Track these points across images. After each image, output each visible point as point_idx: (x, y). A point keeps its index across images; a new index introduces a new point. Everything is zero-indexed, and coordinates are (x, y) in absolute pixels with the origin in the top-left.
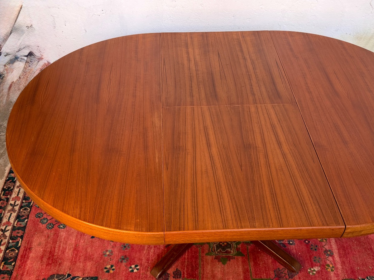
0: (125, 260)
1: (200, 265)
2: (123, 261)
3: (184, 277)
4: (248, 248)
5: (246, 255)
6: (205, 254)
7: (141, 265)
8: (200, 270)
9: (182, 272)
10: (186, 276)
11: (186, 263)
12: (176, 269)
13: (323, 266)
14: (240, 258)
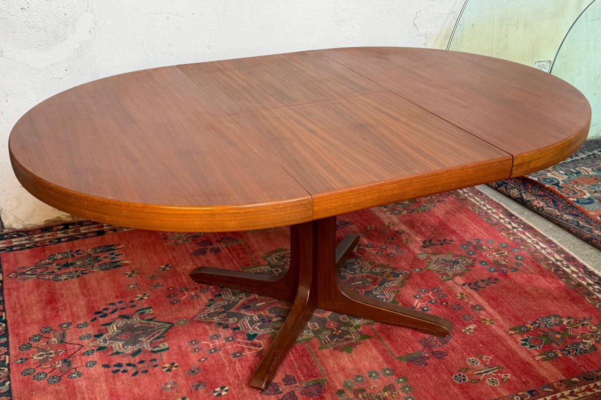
0: (201, 387)
1: (317, 362)
2: (199, 388)
3: (300, 381)
4: (372, 328)
5: (375, 336)
6: (317, 349)
7: (229, 384)
8: (320, 367)
9: (295, 376)
10: (303, 379)
11: (296, 366)
12: (284, 375)
13: (479, 322)
14: (368, 341)
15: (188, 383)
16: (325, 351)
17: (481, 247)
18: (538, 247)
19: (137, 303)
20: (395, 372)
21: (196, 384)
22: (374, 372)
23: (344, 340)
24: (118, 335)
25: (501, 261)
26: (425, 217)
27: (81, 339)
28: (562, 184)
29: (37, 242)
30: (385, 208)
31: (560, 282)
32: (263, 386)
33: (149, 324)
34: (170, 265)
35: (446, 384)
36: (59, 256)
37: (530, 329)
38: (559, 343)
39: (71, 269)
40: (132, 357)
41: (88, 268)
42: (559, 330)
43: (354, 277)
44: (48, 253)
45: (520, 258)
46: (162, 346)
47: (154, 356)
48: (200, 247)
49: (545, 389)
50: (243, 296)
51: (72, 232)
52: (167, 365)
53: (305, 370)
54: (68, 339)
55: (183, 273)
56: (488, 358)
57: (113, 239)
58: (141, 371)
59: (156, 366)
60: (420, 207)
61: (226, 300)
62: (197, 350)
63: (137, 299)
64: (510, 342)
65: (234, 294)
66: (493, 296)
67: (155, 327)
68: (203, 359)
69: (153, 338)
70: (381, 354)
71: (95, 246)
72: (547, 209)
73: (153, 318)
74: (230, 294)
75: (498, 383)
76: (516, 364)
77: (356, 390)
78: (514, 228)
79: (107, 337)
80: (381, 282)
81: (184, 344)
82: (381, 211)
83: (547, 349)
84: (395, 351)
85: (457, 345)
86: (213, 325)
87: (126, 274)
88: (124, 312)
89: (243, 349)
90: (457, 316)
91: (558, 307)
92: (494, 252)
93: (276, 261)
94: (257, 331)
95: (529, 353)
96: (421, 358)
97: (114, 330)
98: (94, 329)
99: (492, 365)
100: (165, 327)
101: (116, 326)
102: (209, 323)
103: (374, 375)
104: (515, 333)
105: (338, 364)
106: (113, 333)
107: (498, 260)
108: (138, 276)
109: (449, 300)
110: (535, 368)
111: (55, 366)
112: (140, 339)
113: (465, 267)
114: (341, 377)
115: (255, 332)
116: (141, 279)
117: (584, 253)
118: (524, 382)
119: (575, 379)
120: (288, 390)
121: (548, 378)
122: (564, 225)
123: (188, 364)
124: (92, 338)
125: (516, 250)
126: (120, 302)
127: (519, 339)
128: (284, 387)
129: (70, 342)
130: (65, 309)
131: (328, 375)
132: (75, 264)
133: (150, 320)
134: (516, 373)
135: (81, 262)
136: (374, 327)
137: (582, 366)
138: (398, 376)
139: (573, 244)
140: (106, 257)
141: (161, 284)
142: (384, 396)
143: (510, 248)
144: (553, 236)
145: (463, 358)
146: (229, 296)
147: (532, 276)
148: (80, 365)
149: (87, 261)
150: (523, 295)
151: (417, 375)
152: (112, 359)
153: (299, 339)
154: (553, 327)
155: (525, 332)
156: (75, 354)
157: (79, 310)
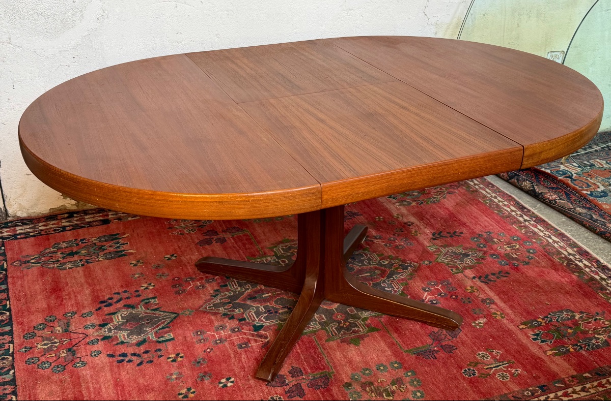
0: (207, 378)
1: (324, 355)
2: (205, 378)
3: (307, 372)
4: (380, 320)
5: (383, 328)
7: (235, 376)
8: (326, 360)
9: (301, 368)
10: (309, 371)
11: (302, 357)
12: (290, 367)
13: (489, 316)
14: (376, 334)
15: (193, 374)
16: (333, 344)
17: (492, 239)
18: (551, 241)
19: (142, 293)
20: (403, 365)
21: (201, 375)
22: (382, 365)
23: (352, 333)
24: (122, 324)
25: (512, 254)
26: (435, 208)
27: (85, 328)
28: (576, 177)
29: (41, 230)
30: (394, 200)
31: (573, 276)
32: (270, 378)
33: (153, 314)
34: (175, 255)
35: (456, 378)
36: (64, 245)
37: (541, 323)
38: (570, 338)
39: (76, 258)
40: (137, 347)
41: (93, 257)
42: (571, 325)
43: (362, 269)
44: (52, 242)
45: (531, 251)
46: (167, 336)
47: (159, 346)
48: (206, 237)
49: (557, 385)
50: (248, 286)
51: (76, 221)
52: (173, 356)
53: (312, 362)
54: (72, 328)
55: (189, 263)
56: (498, 353)
57: (118, 228)
58: (146, 361)
59: (161, 356)
60: (430, 198)
61: (232, 291)
62: (202, 341)
63: (142, 288)
64: (521, 337)
65: (240, 285)
66: (504, 289)
67: (160, 317)
68: (208, 350)
69: (158, 328)
70: (389, 347)
71: (100, 235)
72: (559, 202)
73: (159, 308)
74: (235, 284)
75: (509, 378)
76: (527, 359)
77: (363, 383)
78: (525, 221)
79: (112, 327)
80: (390, 274)
81: (189, 335)
82: (390, 202)
83: (559, 344)
84: (403, 345)
85: (467, 339)
86: (219, 316)
87: (131, 264)
88: (129, 302)
89: (249, 340)
90: (466, 310)
91: (570, 301)
92: (506, 245)
93: (282, 252)
94: (264, 322)
95: (541, 348)
96: (430, 352)
97: (119, 320)
98: (99, 319)
99: (502, 359)
100: (170, 317)
101: (121, 315)
102: (215, 314)
103: (382, 368)
104: (526, 328)
105: (345, 357)
106: (118, 322)
107: (509, 254)
108: (143, 265)
109: (459, 293)
110: (546, 363)
111: (59, 355)
112: (145, 329)
113: (476, 259)
114: (348, 369)
115: (261, 323)
116: (146, 269)
117: (597, 247)
118: (534, 377)
119: (587, 375)
120: (294, 383)
121: (559, 373)
122: (577, 219)
123: (192, 355)
124: (97, 327)
125: (528, 243)
126: (125, 292)
127: (530, 333)
128: (291, 379)
129: (75, 331)
130: (70, 298)
131: (335, 367)
132: (79, 252)
133: (156, 310)
134: (526, 368)
135: (86, 251)
136: (382, 319)
137: (594, 361)
138: (407, 369)
139: (586, 238)
140: (111, 246)
141: (167, 273)
142: (392, 389)
143: (522, 240)
144: (566, 230)
145: (473, 352)
146: (235, 286)
147: (544, 269)
148: (84, 354)
149: (92, 250)
150: (535, 289)
151: (426, 368)
152: (117, 348)
153: (306, 330)
154: (564, 322)
155: (536, 326)
156: (80, 344)
157: (84, 299)
